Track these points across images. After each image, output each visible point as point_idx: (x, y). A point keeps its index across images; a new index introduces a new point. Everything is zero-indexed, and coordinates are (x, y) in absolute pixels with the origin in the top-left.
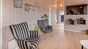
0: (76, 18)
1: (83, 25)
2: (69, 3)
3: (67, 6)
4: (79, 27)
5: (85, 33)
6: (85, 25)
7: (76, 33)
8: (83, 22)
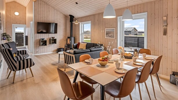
0: (47, 37)
1: (54, 44)
2: (41, 18)
3: (38, 22)
4: (51, 47)
5: (55, 52)
6: (55, 44)
7: (49, 54)
8: (54, 41)
